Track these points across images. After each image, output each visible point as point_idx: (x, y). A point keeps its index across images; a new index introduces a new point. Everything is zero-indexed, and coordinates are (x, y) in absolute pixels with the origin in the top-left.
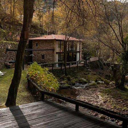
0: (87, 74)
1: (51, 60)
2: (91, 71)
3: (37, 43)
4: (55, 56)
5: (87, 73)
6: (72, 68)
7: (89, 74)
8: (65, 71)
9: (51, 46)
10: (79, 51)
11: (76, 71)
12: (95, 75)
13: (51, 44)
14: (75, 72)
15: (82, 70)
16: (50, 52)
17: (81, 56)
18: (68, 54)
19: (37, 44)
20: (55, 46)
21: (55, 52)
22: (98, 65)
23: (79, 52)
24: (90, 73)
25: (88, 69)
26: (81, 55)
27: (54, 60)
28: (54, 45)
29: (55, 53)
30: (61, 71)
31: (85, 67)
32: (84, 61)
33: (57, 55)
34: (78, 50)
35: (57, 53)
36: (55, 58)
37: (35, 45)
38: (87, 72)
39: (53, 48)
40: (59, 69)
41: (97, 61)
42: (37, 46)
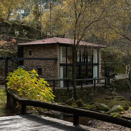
0: (110, 99)
1: (52, 75)
2: (117, 95)
3: (30, 50)
4: (59, 69)
5: (110, 97)
6: (85, 88)
7: (113, 98)
8: (75, 93)
9: (53, 54)
10: (97, 62)
11: (93, 94)
12: (122, 100)
13: (53, 50)
14: (91, 96)
15: (102, 93)
16: (51, 63)
17: (100, 71)
18: (80, 67)
19: (30, 52)
20: (58, 54)
21: (58, 63)
22: (128, 85)
23: (97, 64)
24: (115, 97)
25: (112, 91)
26: (100, 69)
27: (56, 76)
28: (56, 52)
29: (58, 65)
30: (68, 92)
31: (107, 88)
32: (105, 79)
33: (62, 68)
34: (95, 61)
35: (61, 65)
36: (58, 73)
37: (28, 53)
38: (111, 95)
39: (54, 57)
40: (65, 90)
41: (126, 79)
42: (30, 54)
